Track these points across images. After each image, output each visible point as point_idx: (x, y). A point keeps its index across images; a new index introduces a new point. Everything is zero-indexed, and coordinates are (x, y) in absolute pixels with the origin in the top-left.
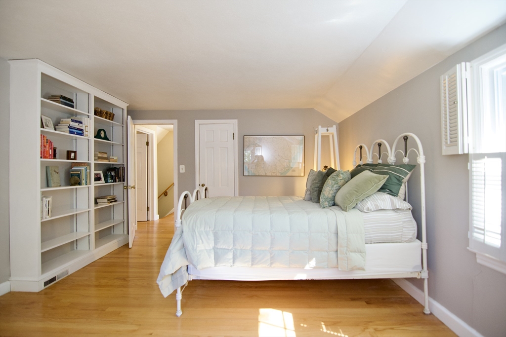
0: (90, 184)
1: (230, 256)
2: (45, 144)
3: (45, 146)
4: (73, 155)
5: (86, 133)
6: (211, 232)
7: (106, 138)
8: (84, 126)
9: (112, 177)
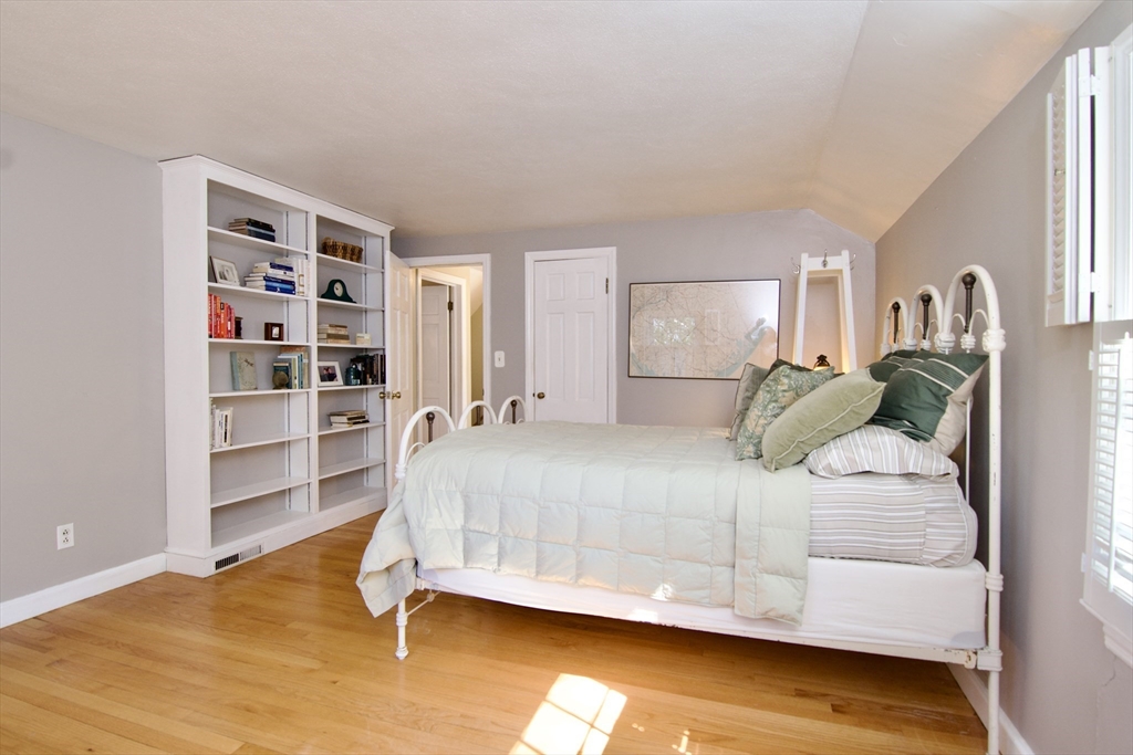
0: (310, 387)
1: (493, 549)
2: (218, 311)
3: (218, 316)
4: (276, 331)
5: (301, 289)
6: (458, 495)
7: (345, 297)
8: (296, 275)
9: (358, 375)
